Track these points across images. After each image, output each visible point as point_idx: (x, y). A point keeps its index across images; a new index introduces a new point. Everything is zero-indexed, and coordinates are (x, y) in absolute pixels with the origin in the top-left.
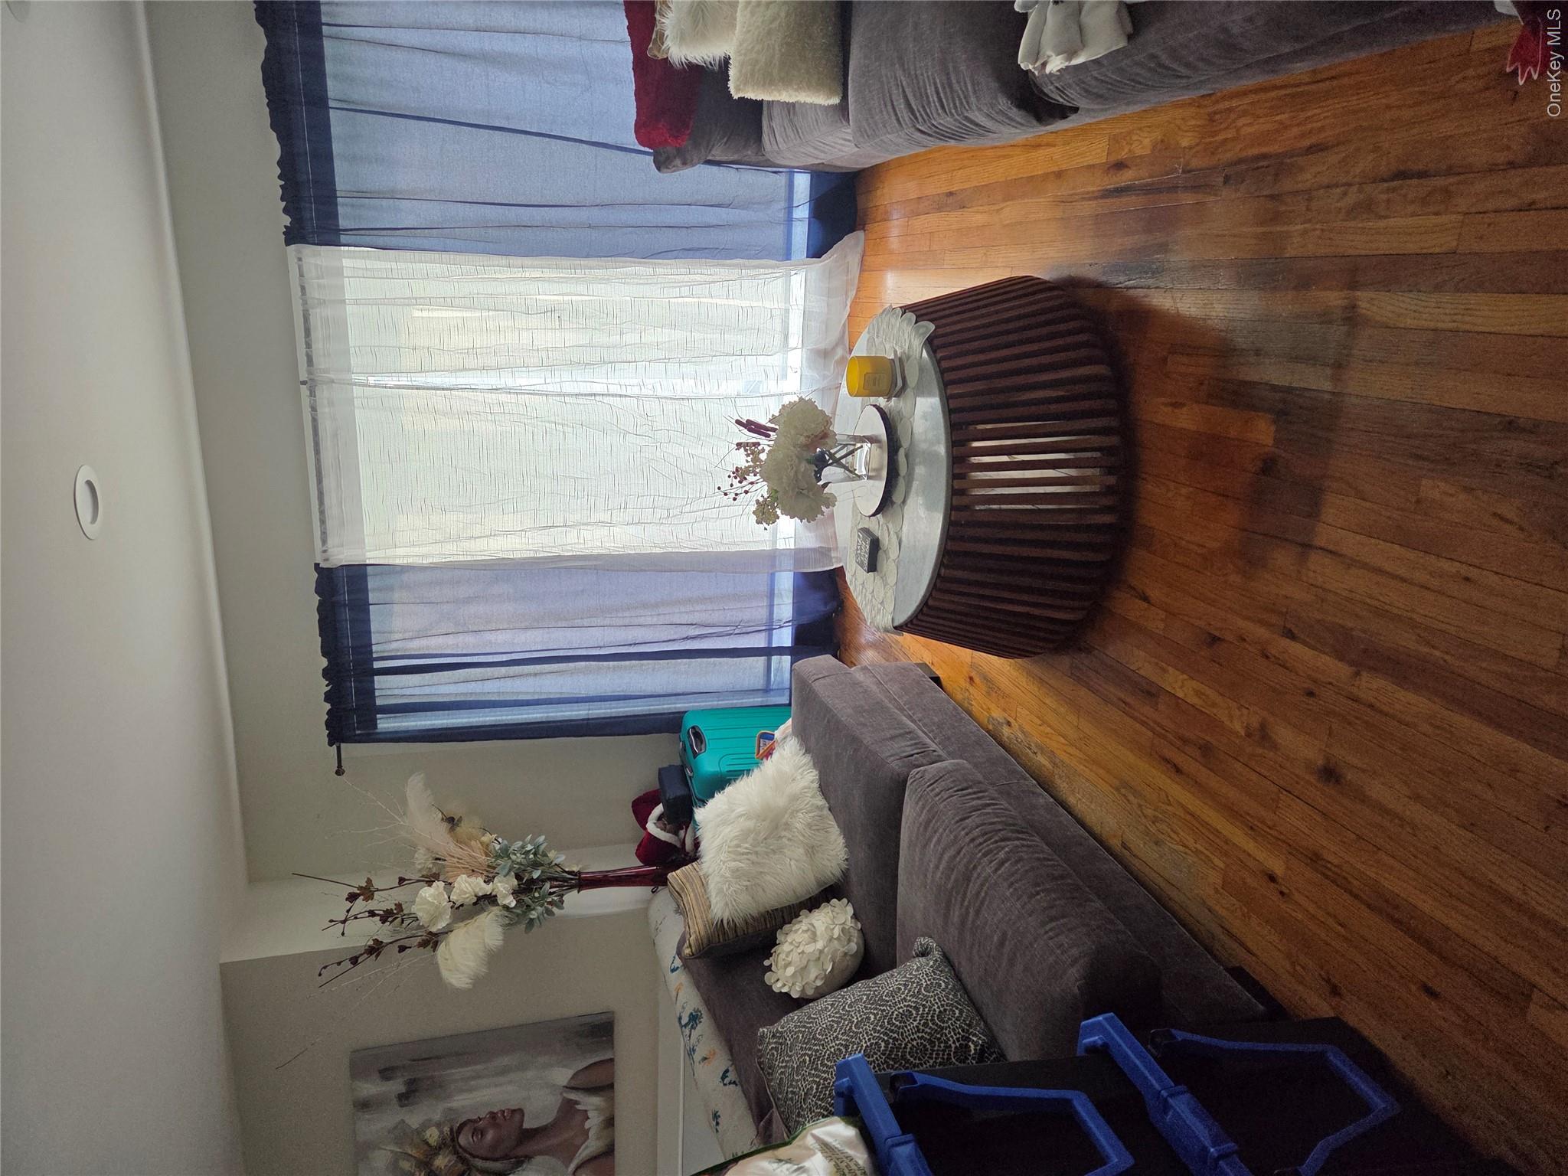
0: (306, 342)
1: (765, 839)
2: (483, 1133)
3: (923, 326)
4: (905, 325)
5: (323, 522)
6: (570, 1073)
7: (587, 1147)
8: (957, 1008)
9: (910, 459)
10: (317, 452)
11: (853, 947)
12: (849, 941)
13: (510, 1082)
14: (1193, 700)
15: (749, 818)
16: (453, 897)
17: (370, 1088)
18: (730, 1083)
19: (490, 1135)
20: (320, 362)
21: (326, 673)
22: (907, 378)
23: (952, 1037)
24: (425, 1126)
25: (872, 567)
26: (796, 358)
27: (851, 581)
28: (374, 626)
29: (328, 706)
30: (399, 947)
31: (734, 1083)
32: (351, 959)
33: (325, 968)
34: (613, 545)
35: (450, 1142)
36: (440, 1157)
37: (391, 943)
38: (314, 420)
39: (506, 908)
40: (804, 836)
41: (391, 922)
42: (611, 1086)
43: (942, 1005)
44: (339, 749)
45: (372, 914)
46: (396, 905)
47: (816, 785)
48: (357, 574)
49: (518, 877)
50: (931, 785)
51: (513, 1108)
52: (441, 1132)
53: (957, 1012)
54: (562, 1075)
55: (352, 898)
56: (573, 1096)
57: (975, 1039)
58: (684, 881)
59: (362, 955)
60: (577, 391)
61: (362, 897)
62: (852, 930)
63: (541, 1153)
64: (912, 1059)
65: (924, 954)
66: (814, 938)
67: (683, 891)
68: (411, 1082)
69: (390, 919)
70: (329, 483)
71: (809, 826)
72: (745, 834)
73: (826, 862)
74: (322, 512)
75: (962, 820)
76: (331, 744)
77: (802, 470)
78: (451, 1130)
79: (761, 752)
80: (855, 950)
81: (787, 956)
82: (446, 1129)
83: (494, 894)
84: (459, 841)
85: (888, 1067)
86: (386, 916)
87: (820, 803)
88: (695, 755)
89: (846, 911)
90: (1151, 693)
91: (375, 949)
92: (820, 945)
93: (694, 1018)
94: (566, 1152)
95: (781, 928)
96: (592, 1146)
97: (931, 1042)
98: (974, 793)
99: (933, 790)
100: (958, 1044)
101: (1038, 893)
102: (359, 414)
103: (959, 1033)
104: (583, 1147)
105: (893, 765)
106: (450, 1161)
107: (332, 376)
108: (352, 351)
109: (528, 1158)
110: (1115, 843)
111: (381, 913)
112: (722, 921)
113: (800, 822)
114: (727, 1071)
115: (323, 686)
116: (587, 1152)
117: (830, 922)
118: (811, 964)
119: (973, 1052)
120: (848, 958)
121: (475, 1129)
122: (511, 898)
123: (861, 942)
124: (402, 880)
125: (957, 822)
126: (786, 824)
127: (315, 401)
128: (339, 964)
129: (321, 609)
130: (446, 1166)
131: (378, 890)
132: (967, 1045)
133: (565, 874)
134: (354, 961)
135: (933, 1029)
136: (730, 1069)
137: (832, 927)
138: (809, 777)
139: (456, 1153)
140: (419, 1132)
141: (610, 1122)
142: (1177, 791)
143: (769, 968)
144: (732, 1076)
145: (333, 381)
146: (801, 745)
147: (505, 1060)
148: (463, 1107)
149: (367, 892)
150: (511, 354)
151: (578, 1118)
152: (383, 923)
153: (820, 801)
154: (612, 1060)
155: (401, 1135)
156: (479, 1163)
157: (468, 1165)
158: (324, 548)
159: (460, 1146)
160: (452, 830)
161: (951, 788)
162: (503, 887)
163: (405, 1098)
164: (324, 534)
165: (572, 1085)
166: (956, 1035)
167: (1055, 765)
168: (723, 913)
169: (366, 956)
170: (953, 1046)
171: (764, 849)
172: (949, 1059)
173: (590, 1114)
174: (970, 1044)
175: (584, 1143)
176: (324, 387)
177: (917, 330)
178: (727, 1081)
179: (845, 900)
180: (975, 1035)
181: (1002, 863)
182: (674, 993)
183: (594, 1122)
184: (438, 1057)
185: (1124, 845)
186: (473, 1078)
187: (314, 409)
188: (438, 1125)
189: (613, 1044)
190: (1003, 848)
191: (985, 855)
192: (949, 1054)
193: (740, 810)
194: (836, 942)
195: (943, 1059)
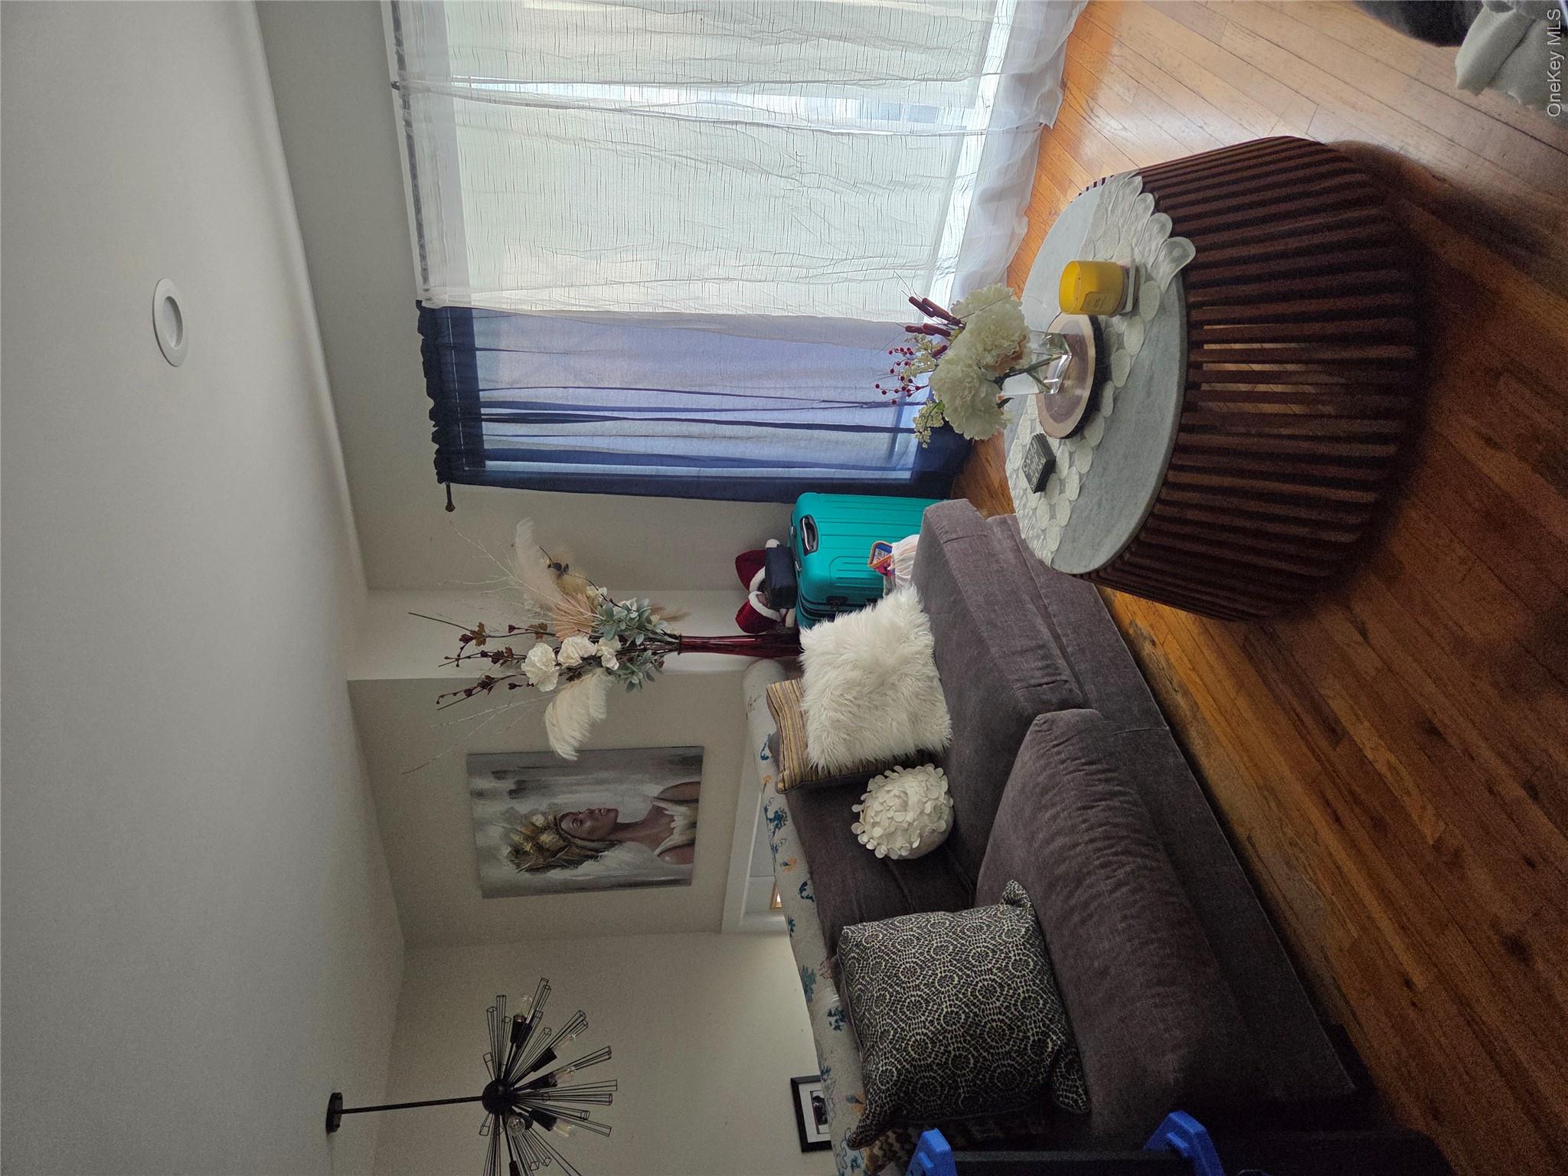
0: (396, 37)
1: (870, 693)
2: (582, 822)
3: (1180, 245)
4: (1156, 228)
5: (423, 257)
6: (660, 788)
7: (671, 840)
8: (1042, 997)
9: (1119, 404)
10: (414, 176)
11: (943, 825)
12: (940, 818)
13: (607, 790)
14: (1383, 769)
15: (855, 667)
16: (561, 659)
17: (485, 783)
18: (807, 898)
19: (588, 824)
20: (414, 66)
21: (433, 414)
22: (1141, 300)
23: (1032, 1029)
24: (533, 813)
25: (1041, 486)
26: (990, 86)
27: (1011, 476)
28: (481, 374)
29: (437, 446)
30: (510, 684)
31: (811, 898)
32: (465, 691)
33: (442, 696)
34: (740, 303)
35: (555, 826)
36: (545, 835)
37: (503, 679)
38: (409, 138)
39: (609, 671)
40: (909, 703)
41: (502, 664)
42: (697, 801)
43: (1028, 991)
44: (448, 488)
45: (484, 654)
46: (506, 648)
47: (930, 651)
48: (462, 318)
49: (622, 639)
50: (1057, 745)
51: (609, 808)
52: (546, 819)
53: (1041, 1002)
54: (654, 789)
55: (466, 639)
56: (662, 805)
57: (1054, 1038)
58: (783, 701)
59: (475, 688)
60: (714, 116)
61: (474, 642)
62: (943, 806)
63: (632, 840)
64: (989, 1040)
65: (1014, 902)
66: (905, 806)
67: (781, 712)
68: (519, 783)
69: (501, 661)
70: (428, 212)
71: (917, 695)
72: (850, 685)
73: (928, 734)
74: (422, 246)
75: (1085, 808)
76: (440, 481)
77: (983, 395)
78: (555, 819)
79: (875, 562)
80: (944, 829)
81: (876, 815)
82: (551, 818)
83: (599, 655)
84: (565, 592)
85: (965, 1041)
86: (497, 657)
87: (932, 674)
88: (806, 552)
89: (940, 786)
90: (1334, 731)
91: (487, 684)
92: (910, 816)
93: (779, 818)
94: (655, 842)
95: (874, 778)
96: (676, 838)
97: (1010, 1028)
98: (1104, 771)
99: (1059, 753)
100: (1036, 1038)
101: (1152, 941)
102: (460, 133)
103: (1040, 1027)
104: (668, 839)
105: (1019, 694)
106: (553, 838)
107: (428, 83)
108: (451, 52)
109: (620, 842)
110: (1241, 832)
111: (492, 654)
112: (817, 765)
113: (908, 687)
114: (805, 884)
115: (430, 427)
116: (671, 843)
117: (923, 795)
118: (899, 832)
119: (1050, 1050)
120: (935, 834)
121: (575, 819)
122: (614, 660)
123: (951, 820)
124: (512, 628)
125: (1079, 809)
126: (893, 684)
127: (410, 114)
128: (455, 694)
129: (425, 350)
130: (550, 841)
131: (490, 636)
132: (1045, 1041)
133: (666, 637)
134: (469, 693)
135: (1014, 1015)
136: (809, 882)
137: (925, 800)
138: (923, 641)
139: (558, 833)
140: (526, 816)
141: (693, 825)
142: (1328, 836)
143: (856, 817)
144: (809, 890)
145: (429, 90)
146: (919, 602)
147: (604, 775)
148: (565, 804)
149: (479, 636)
150: (639, 67)
151: (664, 821)
152: (495, 663)
153: (931, 671)
154: (700, 783)
155: (510, 816)
156: (579, 842)
157: (568, 842)
158: (426, 288)
159: (562, 828)
160: (559, 576)
161: (1079, 759)
162: (608, 649)
163: (516, 793)
164: (425, 270)
165: (662, 797)
166: (1036, 1027)
167: (1195, 717)
168: (819, 759)
169: (479, 689)
170: (1032, 1038)
171: (867, 703)
172: (1025, 1049)
173: (676, 818)
174: (1049, 1040)
175: (668, 837)
176: (420, 95)
177: (1171, 248)
178: (805, 894)
179: (940, 770)
180: (1055, 1033)
181: (1119, 885)
182: (763, 782)
183: (679, 823)
184: (544, 768)
185: (1249, 838)
186: (576, 784)
187: (408, 124)
188: (544, 814)
189: (701, 771)
190: (1124, 865)
191: (1103, 866)
192: (1026, 1045)
193: (849, 655)
194: (926, 817)
195: (1020, 1047)
